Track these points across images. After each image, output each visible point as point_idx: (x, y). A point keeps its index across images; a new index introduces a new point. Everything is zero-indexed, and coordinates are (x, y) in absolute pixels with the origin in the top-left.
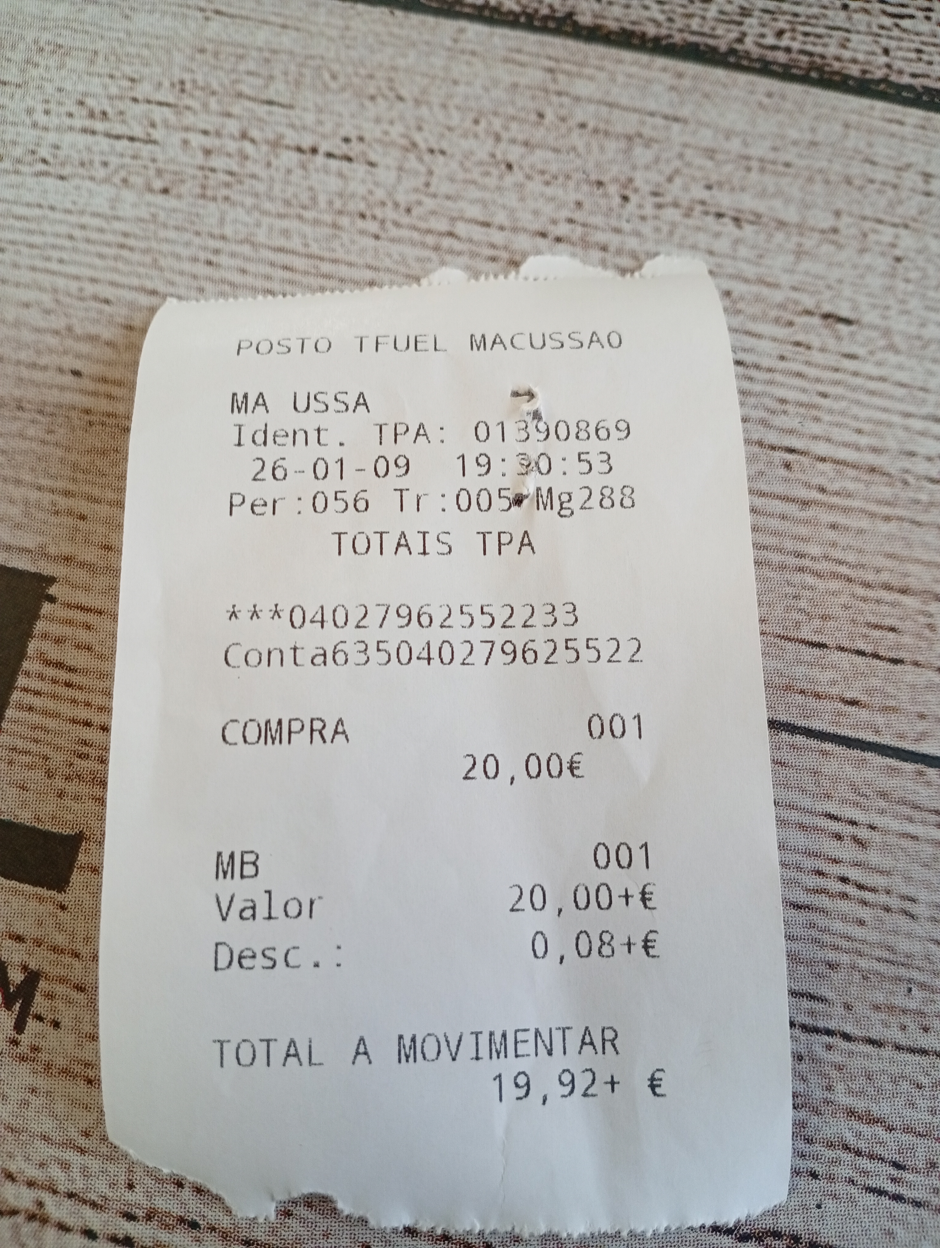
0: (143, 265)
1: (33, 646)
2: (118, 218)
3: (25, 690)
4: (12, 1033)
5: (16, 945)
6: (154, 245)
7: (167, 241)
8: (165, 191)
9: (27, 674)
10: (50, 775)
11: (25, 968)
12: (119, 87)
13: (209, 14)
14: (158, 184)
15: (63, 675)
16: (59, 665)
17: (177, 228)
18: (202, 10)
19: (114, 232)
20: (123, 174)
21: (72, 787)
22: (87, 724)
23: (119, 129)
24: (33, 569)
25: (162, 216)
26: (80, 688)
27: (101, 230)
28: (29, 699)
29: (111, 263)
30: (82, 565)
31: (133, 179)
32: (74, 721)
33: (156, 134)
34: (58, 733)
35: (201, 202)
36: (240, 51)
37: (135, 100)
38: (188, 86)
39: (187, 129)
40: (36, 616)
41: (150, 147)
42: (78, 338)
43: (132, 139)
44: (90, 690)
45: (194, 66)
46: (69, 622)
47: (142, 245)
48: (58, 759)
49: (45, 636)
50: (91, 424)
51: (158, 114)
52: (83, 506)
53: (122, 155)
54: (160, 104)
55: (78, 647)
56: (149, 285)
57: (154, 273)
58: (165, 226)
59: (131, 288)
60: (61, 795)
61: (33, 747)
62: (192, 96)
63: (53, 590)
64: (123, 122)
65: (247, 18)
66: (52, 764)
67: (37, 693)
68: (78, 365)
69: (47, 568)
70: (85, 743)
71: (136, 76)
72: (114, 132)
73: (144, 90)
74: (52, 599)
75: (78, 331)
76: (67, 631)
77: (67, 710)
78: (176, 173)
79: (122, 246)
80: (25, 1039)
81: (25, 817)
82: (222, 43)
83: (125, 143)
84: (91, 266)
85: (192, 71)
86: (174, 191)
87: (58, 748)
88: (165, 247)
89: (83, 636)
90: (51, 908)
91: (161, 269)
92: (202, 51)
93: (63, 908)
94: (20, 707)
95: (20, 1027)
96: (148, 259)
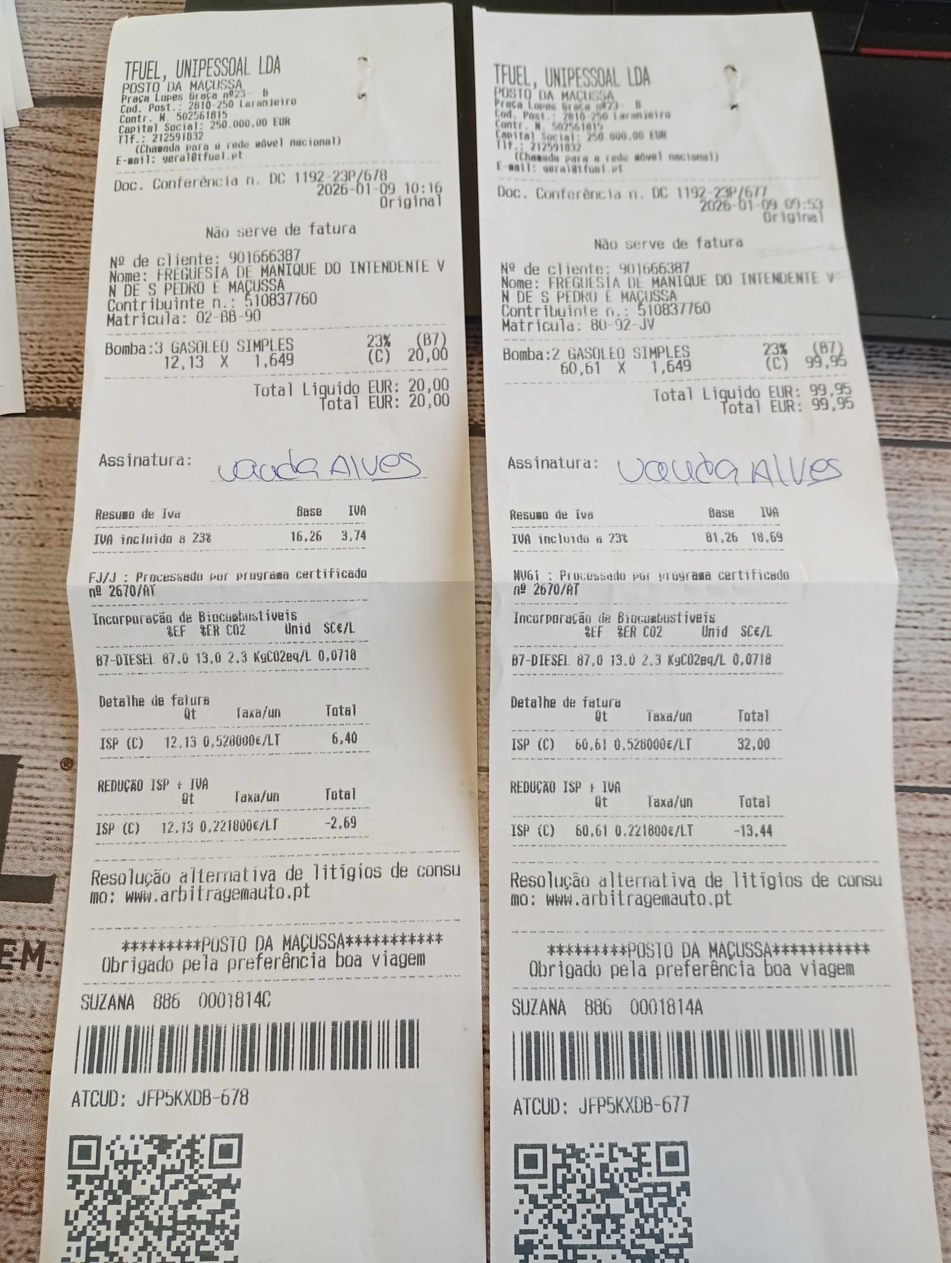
0: (38, 588)
1: (16, 791)
2: (20, 564)
3: (16, 812)
4: (37, 972)
5: (32, 932)
6: (41, 576)
7: (48, 573)
8: (42, 545)
9: (16, 805)
10: (35, 850)
11: (38, 941)
12: (7, 489)
13: (48, 438)
14: (38, 542)
15: (33, 802)
16: (31, 798)
17: (52, 565)
18: (44, 437)
19: (19, 572)
20: (18, 539)
21: (47, 854)
22: (49, 823)
23: (11, 513)
24: (10, 754)
25: (43, 560)
26: (42, 807)
27: (13, 572)
28: (19, 816)
29: (21, 589)
30: (33, 747)
31: (24, 541)
32: (42, 823)
33: (32, 514)
34: (36, 830)
35: (62, 548)
36: (68, 458)
37: (17, 495)
38: (44, 483)
39: (48, 508)
40: (15, 777)
41: (30, 521)
42: (12, 632)
43: (19, 518)
44: (48, 807)
45: (45, 471)
46: (32, 776)
47: (35, 577)
48: (38, 842)
49: (21, 785)
50: (26, 675)
51: (31, 501)
52: (29, 718)
53: (16, 528)
54: (31, 495)
55: (38, 787)
56: (43, 598)
57: (43, 591)
58: (46, 565)
59: (34, 601)
60: (42, 858)
61: (25, 839)
62: (46, 489)
63: (21, 762)
64: (13, 509)
65: (69, 438)
66: (35, 845)
67: (22, 813)
68: (14, 646)
69: (16, 752)
70: (49, 833)
71: (14, 481)
72: (9, 516)
73: (20, 489)
74: (22, 767)
75: (11, 628)
76: (31, 780)
77: (38, 818)
78: (46, 534)
79: (25, 579)
80: (44, 973)
81: (27, 872)
82: (58, 455)
83: (16, 521)
84: (11, 592)
85: (44, 474)
86: (47, 545)
87: (37, 837)
88: (48, 577)
89: (40, 781)
90: (46, 911)
91: (48, 589)
92: (47, 461)
93: (51, 910)
94: (16, 821)
95: (40, 968)
96: (40, 584)
